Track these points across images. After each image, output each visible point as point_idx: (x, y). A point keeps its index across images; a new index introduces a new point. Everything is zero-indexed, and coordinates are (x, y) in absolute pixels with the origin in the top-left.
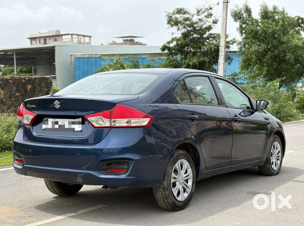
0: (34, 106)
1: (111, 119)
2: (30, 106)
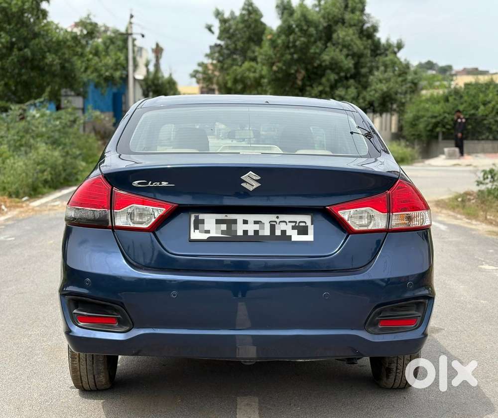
0: (164, 184)
1: (392, 213)
2: (149, 184)
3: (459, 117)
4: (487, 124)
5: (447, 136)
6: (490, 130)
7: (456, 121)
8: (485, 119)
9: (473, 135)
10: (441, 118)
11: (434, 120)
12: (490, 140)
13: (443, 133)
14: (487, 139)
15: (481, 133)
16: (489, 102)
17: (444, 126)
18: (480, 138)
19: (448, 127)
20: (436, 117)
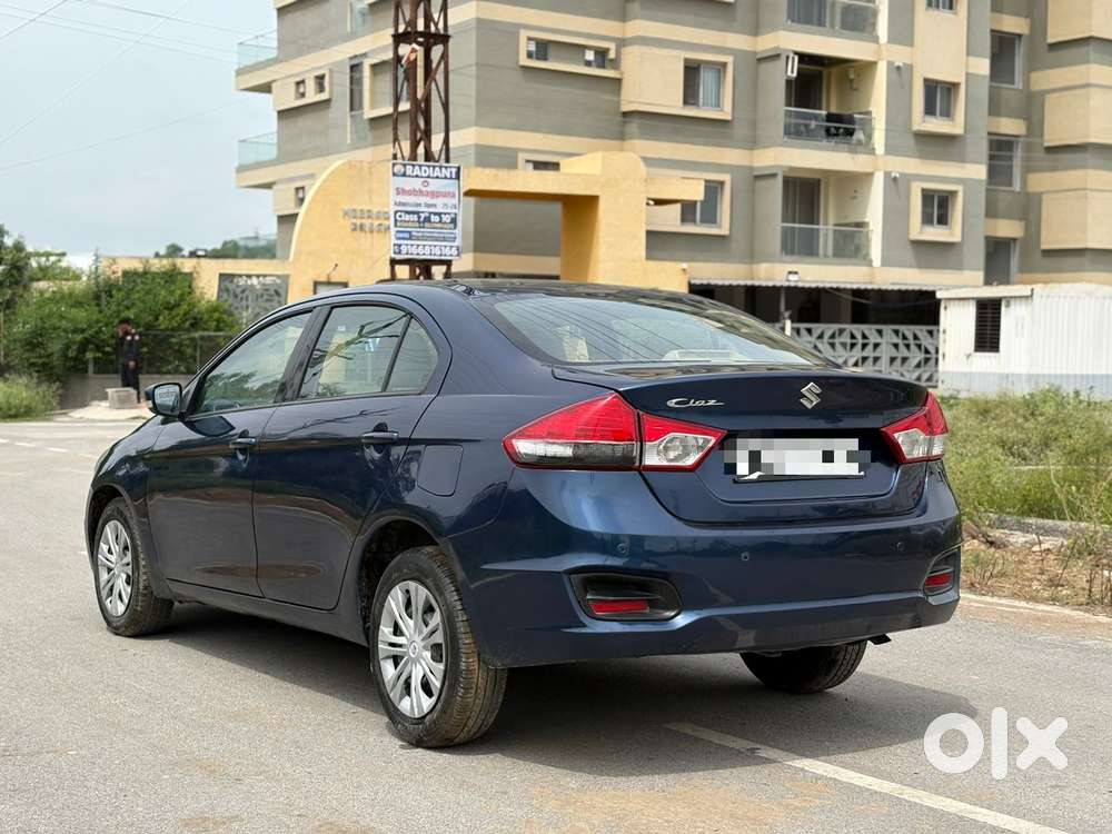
2: (691, 404)
3: (127, 333)
4: (177, 343)
5: (104, 367)
6: (180, 354)
7: (123, 338)
8: (173, 336)
9: (150, 364)
10: (91, 332)
11: (79, 337)
12: (182, 373)
13: (96, 360)
14: (176, 371)
15: (165, 361)
16: (178, 305)
17: (98, 348)
18: (164, 370)
19: (108, 349)
20: (83, 331)
